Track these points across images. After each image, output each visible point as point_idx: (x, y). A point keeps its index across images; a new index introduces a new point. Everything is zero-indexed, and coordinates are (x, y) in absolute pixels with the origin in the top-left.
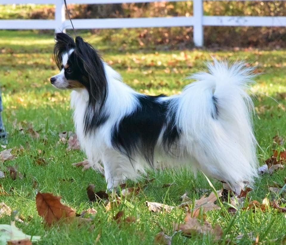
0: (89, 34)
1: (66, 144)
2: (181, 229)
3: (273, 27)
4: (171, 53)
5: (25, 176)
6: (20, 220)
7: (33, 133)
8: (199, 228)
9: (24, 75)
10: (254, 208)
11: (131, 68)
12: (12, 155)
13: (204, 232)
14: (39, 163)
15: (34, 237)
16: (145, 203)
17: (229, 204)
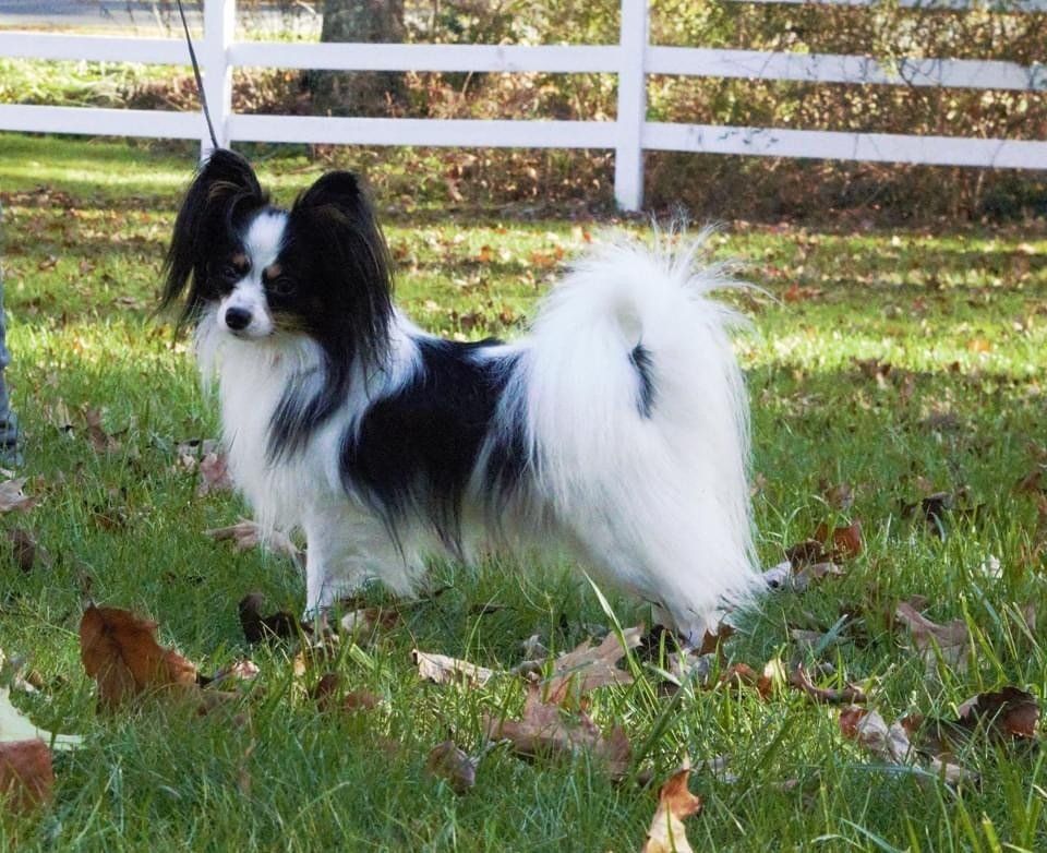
0: (302, 160)
1: (195, 474)
2: (509, 735)
3: (855, 163)
4: (544, 228)
5: (59, 561)
6: (30, 688)
7: (103, 439)
8: (561, 734)
9: (99, 272)
10: (735, 686)
11: (421, 266)
12: (26, 497)
13: (577, 747)
14: (108, 526)
15: (60, 737)
16: (411, 655)
17: (661, 670)
